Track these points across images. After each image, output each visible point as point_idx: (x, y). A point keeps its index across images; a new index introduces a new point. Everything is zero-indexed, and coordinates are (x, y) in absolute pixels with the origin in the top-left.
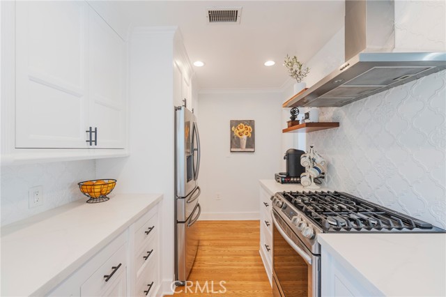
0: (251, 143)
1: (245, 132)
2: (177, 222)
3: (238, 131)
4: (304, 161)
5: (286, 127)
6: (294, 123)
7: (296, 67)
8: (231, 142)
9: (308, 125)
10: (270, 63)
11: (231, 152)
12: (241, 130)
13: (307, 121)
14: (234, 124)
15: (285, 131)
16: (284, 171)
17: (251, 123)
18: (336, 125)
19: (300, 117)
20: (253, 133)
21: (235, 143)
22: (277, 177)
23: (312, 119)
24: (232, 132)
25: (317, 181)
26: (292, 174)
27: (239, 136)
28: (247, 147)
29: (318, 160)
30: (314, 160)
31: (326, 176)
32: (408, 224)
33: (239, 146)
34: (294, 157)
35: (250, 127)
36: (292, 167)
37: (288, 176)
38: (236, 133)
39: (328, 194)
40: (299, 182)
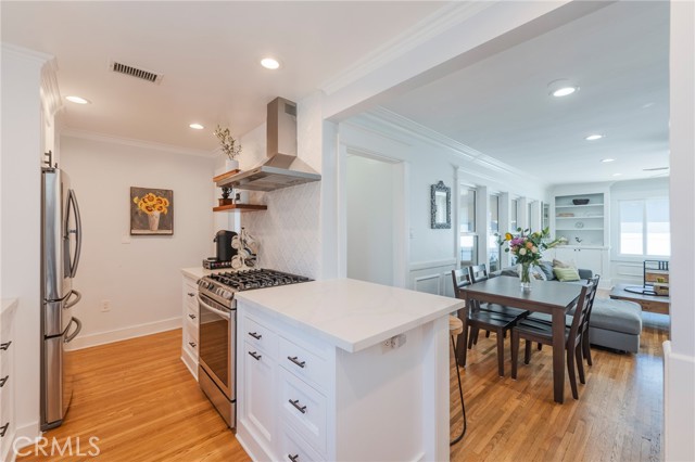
0: (167, 223)
1: (158, 206)
2: (45, 338)
3: (144, 205)
4: (235, 243)
5: (218, 205)
6: (226, 202)
7: (227, 143)
8: (132, 220)
9: (238, 206)
10: (196, 126)
11: (132, 235)
12: (150, 203)
13: (238, 202)
14: (137, 193)
15: (215, 210)
16: (215, 256)
17: (168, 194)
18: (265, 208)
19: (233, 195)
20: (170, 209)
21: (138, 222)
22: (205, 264)
23: (243, 201)
24: (133, 206)
25: (248, 262)
26: (223, 258)
27: (147, 212)
28: (159, 228)
29: (249, 241)
30: (245, 242)
31: (257, 257)
32: (296, 279)
33: (147, 227)
34: (225, 240)
35: (164, 200)
36: (223, 250)
37: (218, 260)
38: (142, 207)
39: (256, 272)
40: (230, 267)
